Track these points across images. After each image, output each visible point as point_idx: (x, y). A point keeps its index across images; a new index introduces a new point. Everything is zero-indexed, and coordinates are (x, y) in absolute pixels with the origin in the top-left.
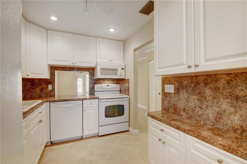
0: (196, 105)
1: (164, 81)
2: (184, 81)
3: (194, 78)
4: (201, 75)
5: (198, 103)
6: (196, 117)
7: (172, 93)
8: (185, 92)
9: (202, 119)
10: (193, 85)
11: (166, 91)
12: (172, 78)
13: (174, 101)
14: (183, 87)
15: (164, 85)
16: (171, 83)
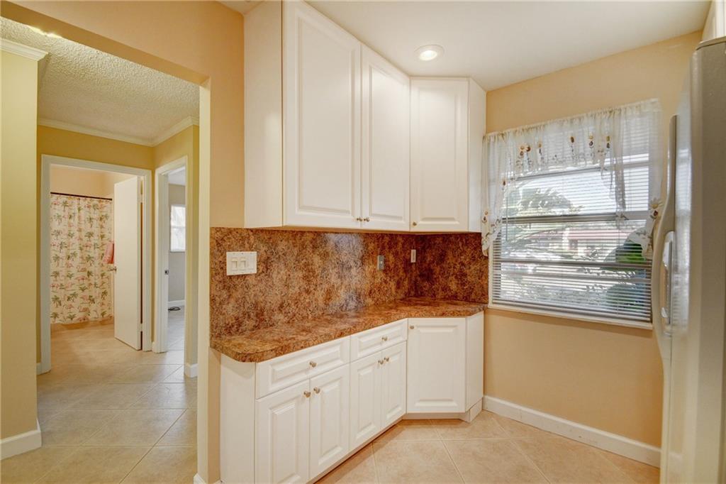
0: (302, 288)
1: (222, 239)
2: (279, 242)
8: (282, 266)
10: (296, 251)
12: (251, 233)
14: (277, 256)
16: (247, 245)
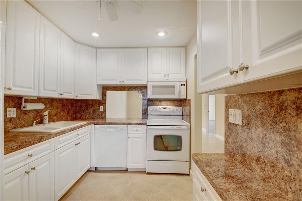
0: (279, 154)
1: (228, 102)
2: (257, 103)
3: (275, 97)
4: (289, 90)
5: (283, 151)
6: (278, 181)
7: (239, 125)
8: (259, 124)
9: (289, 190)
10: (273, 112)
11: (230, 121)
12: (239, 97)
13: (241, 140)
14: (255, 115)
15: (228, 110)
16: (237, 105)
